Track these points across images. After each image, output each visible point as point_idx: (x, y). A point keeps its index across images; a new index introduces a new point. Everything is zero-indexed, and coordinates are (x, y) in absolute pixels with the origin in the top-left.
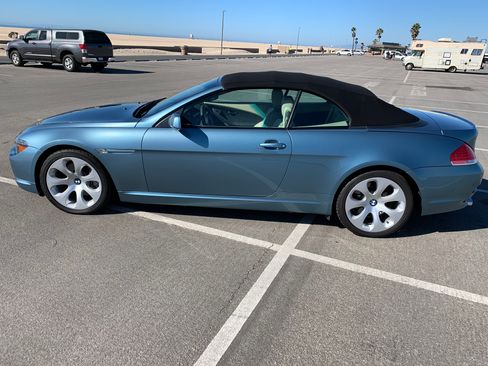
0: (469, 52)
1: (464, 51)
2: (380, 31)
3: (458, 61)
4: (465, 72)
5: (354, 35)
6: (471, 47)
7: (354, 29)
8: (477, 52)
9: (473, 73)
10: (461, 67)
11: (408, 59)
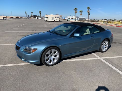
0: (57, 17)
1: (56, 17)
2: (32, 13)
3: (55, 19)
4: (57, 21)
5: (26, 14)
6: (57, 16)
7: (26, 12)
8: (58, 17)
9: (58, 21)
10: (56, 20)
11: (45, 19)
